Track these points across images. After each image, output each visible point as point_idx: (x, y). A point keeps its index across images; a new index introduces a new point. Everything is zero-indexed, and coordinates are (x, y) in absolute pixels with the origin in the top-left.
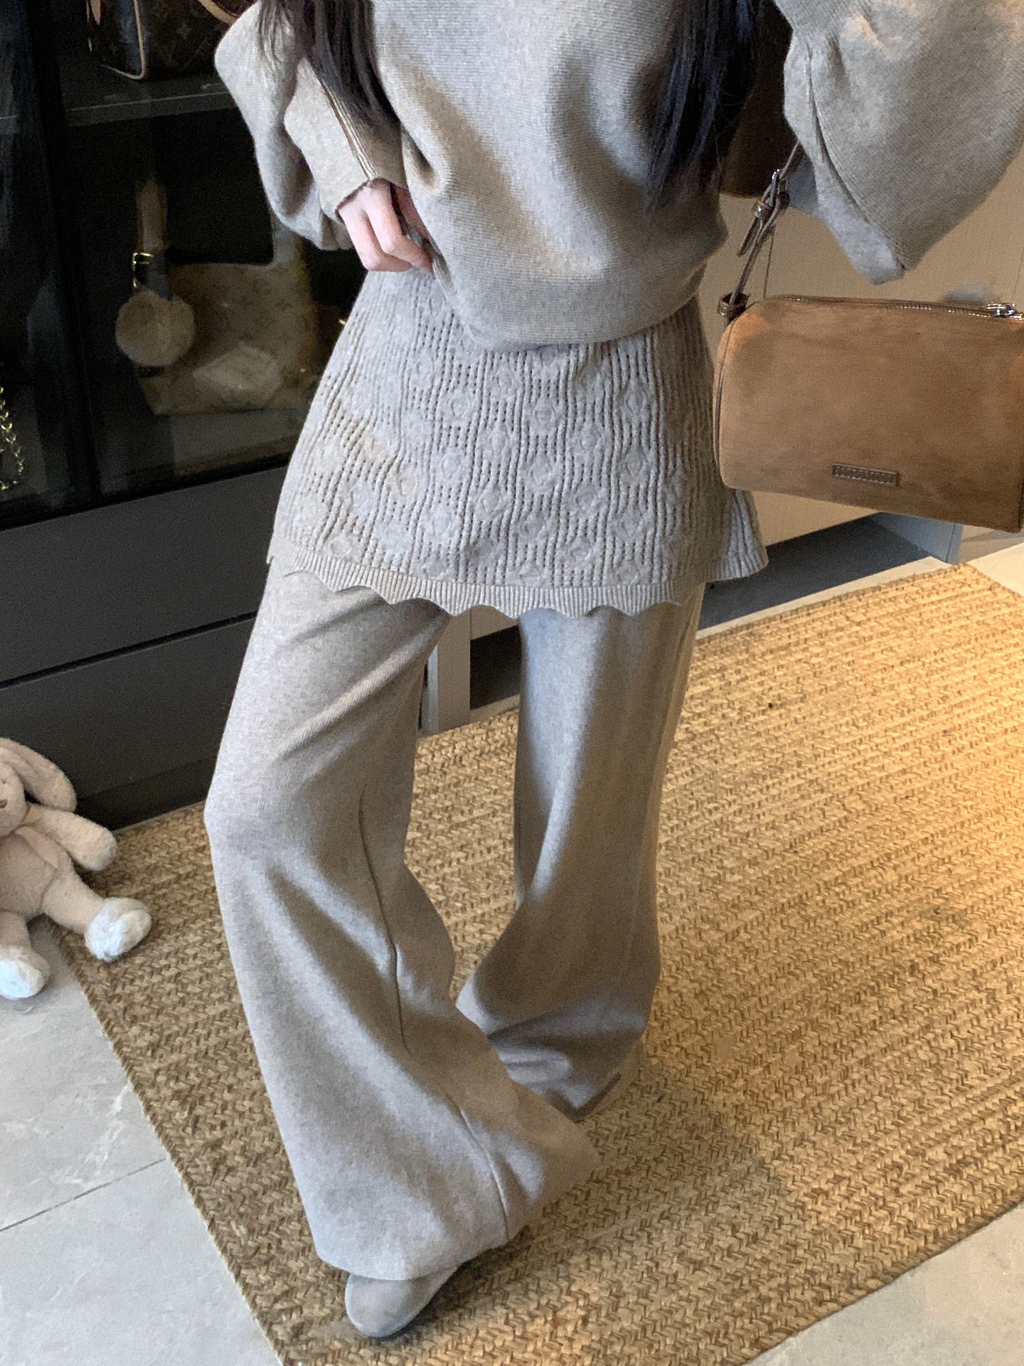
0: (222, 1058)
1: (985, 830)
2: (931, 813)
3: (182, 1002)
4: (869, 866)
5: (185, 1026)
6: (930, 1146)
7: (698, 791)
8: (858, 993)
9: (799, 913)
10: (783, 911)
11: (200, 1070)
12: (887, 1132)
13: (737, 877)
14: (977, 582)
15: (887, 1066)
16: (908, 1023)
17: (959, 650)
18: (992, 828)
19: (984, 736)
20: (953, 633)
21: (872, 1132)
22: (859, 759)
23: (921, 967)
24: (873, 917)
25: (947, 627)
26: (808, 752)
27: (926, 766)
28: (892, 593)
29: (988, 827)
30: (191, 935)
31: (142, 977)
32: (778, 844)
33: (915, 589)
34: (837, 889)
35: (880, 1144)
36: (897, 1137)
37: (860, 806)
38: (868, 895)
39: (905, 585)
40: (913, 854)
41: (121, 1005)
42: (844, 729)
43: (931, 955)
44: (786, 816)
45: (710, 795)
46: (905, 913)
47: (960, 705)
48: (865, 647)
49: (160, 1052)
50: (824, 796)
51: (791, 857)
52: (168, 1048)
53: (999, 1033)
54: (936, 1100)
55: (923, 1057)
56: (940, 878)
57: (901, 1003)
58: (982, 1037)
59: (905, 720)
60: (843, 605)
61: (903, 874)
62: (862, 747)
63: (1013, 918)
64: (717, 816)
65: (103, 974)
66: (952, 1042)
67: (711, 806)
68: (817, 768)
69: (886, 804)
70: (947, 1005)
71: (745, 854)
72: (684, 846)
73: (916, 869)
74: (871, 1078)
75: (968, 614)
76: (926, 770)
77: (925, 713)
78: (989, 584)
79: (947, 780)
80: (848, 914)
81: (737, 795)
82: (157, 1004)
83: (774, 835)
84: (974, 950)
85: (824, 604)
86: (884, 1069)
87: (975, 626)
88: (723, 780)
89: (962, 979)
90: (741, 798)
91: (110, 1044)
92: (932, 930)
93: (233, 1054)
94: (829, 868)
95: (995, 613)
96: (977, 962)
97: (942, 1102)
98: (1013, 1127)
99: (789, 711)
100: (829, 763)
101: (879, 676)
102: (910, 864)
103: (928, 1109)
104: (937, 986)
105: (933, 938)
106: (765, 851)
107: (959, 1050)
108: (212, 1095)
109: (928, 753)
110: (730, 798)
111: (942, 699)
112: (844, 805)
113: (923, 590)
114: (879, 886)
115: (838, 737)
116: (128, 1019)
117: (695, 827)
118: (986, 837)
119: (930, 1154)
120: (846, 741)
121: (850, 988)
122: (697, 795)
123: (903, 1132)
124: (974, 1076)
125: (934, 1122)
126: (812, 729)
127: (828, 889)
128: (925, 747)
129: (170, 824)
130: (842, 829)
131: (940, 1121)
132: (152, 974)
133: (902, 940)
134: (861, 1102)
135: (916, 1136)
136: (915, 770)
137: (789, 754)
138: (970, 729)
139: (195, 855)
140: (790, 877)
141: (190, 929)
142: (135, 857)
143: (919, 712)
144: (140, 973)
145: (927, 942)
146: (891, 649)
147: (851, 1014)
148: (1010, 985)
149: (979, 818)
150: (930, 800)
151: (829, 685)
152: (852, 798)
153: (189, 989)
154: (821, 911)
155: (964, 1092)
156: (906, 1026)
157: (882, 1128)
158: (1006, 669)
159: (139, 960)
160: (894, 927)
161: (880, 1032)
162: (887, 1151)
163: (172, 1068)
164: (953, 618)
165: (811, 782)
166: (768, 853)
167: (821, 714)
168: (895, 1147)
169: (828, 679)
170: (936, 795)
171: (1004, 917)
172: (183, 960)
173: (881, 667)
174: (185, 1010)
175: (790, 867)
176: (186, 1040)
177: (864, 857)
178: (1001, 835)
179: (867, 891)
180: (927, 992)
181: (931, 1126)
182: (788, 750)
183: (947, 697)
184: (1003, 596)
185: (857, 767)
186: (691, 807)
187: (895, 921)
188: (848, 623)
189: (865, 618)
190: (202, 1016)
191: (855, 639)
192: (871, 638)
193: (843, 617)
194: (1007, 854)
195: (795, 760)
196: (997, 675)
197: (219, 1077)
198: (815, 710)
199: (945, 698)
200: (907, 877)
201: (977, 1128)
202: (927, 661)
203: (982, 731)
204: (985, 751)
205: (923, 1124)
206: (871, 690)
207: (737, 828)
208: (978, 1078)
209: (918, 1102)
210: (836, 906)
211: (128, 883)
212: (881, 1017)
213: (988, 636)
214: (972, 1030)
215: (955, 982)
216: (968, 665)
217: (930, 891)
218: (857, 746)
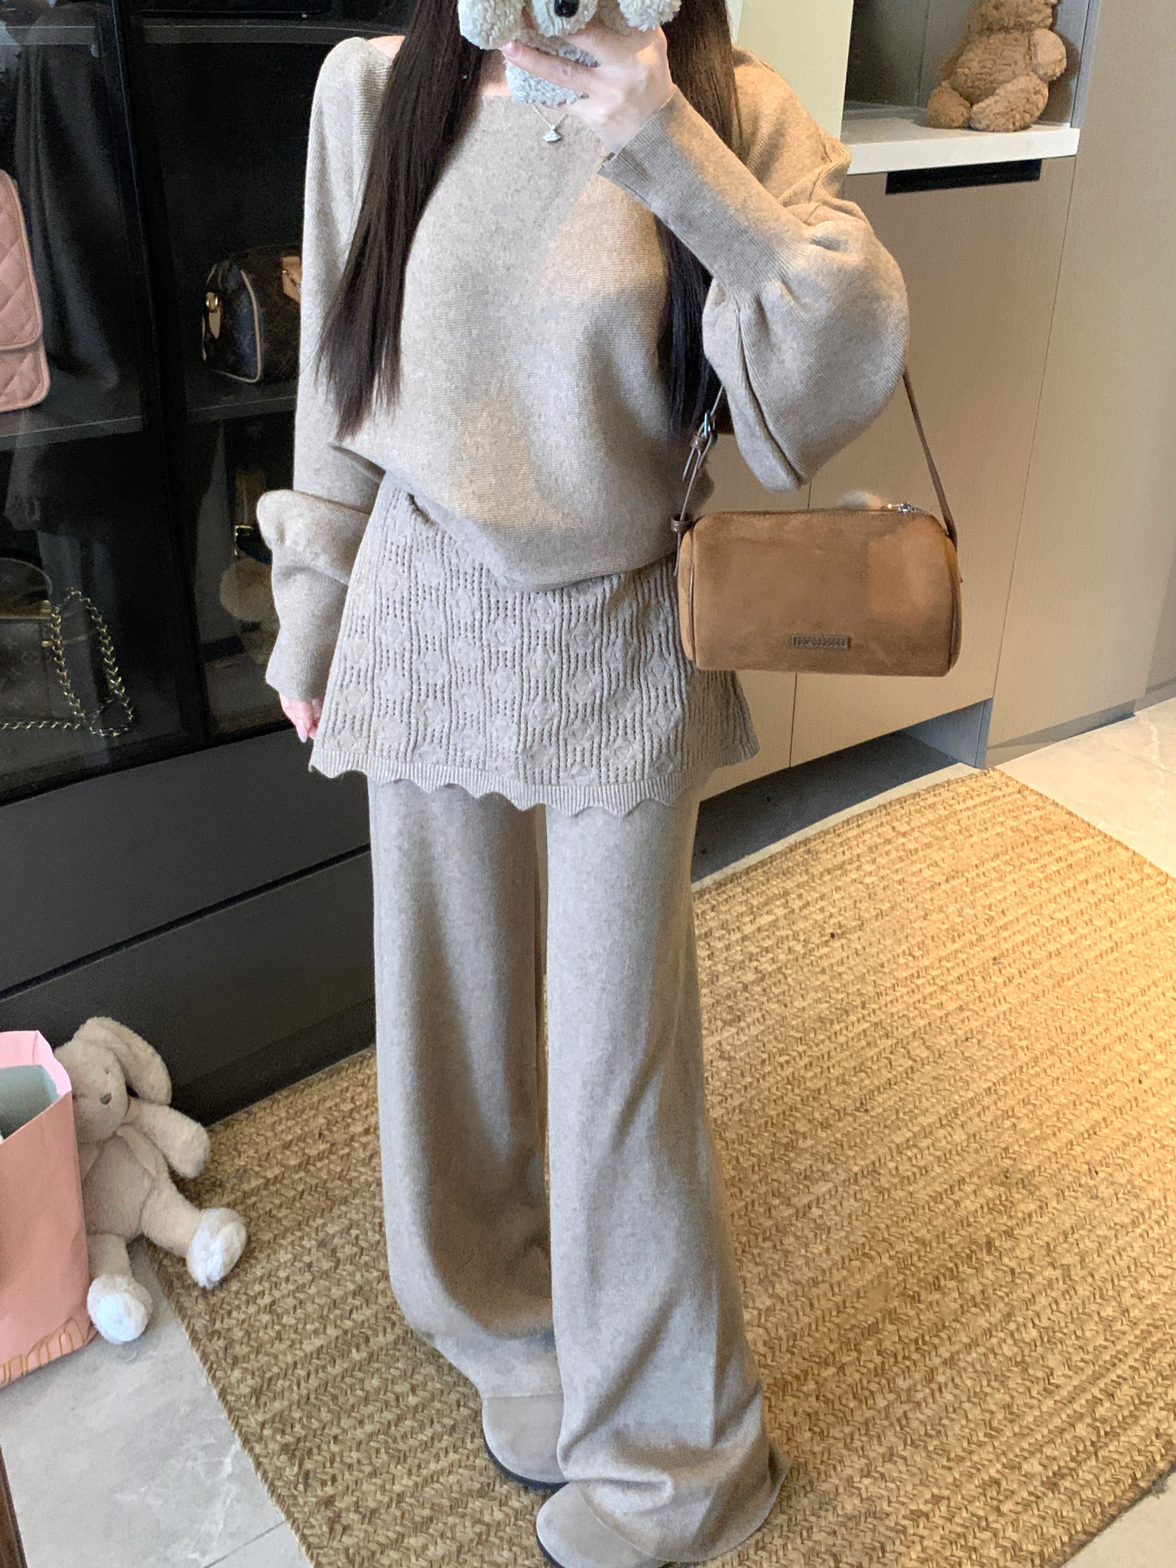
0: (325, 1404)
1: (1043, 1075)
2: (991, 1058)
3: (279, 1337)
4: (938, 1125)
5: (284, 1366)
6: (1025, 1458)
7: (769, 1042)
8: (937, 1278)
9: (872, 1184)
10: (856, 1182)
11: (305, 1420)
12: (980, 1445)
13: (810, 1142)
14: (1007, 786)
15: (973, 1365)
16: (989, 1310)
17: (998, 862)
18: (1049, 1072)
19: (1030, 962)
20: (991, 842)
21: (965, 1445)
22: (918, 996)
23: (997, 1243)
24: (946, 1186)
25: (984, 836)
26: (870, 990)
27: (981, 1001)
28: (931, 800)
29: (1045, 1072)
30: (282, 1252)
31: (238, 1307)
32: (850, 1101)
33: (951, 794)
34: (909, 1153)
35: (976, 1458)
36: (991, 1449)
37: (925, 1054)
38: (939, 1158)
39: (942, 790)
40: (978, 1108)
41: (221, 1343)
42: (902, 960)
43: (1005, 1228)
44: (855, 1068)
45: (781, 1046)
46: (975, 1179)
47: (1004, 927)
48: (913, 863)
49: (263, 1399)
50: (889, 1042)
51: (863, 1117)
52: (271, 1395)
53: (1079, 1318)
54: (1025, 1404)
55: (1009, 1353)
56: (1006, 1136)
57: (980, 1287)
58: (1063, 1324)
59: (957, 946)
60: (888, 814)
61: (971, 1132)
62: (920, 982)
63: (1079, 1179)
64: (789, 1071)
65: (201, 1306)
66: (1034, 1333)
67: (782, 1059)
68: (880, 1009)
69: (948, 1049)
70: (1026, 1288)
71: (817, 1115)
72: (756, 1107)
73: (981, 1124)
74: (957, 1380)
75: (1002, 819)
76: (982, 1005)
77: (974, 938)
78: (1018, 786)
79: (1002, 1017)
80: (922, 1183)
81: (806, 1044)
82: (256, 1340)
83: (844, 1092)
84: (1045, 1219)
85: (871, 813)
86: (970, 1370)
87: (1010, 833)
88: (793, 1028)
89: (1037, 1256)
90: (811, 1048)
91: (215, 1393)
92: (1004, 1198)
93: (335, 1398)
94: (900, 1129)
95: (1026, 818)
96: (1049, 1233)
97: (1031, 1407)
98: (1102, 1433)
99: (849, 940)
100: (891, 1002)
101: (927, 896)
102: (976, 1120)
103: (1018, 1416)
104: (1013, 1264)
105: (1005, 1206)
106: (838, 1111)
107: (1042, 1342)
108: (319, 1447)
109: (981, 986)
110: (801, 1049)
111: (988, 920)
112: (909, 1053)
113: (958, 795)
114: (949, 1147)
115: (897, 970)
116: (229, 1361)
117: (767, 1085)
118: (1044, 1082)
119: (1026, 1467)
120: (905, 974)
121: (928, 1271)
122: (769, 1047)
123: (996, 1444)
124: (1060, 1373)
125: (1026, 1431)
126: (872, 962)
127: (900, 1153)
128: (978, 979)
129: (258, 1116)
130: (909, 1082)
131: (1032, 1430)
132: (248, 1302)
133: (976, 1211)
134: (951, 1410)
135: (1010, 1448)
136: (971, 1007)
137: (853, 993)
138: (1017, 955)
139: (282, 1153)
140: (862, 1140)
141: (281, 1246)
142: (225, 1158)
143: (969, 937)
144: (237, 1302)
145: (1000, 1212)
146: (936, 864)
147: (931, 1304)
148: (1082, 1260)
149: (1036, 1060)
150: (988, 1041)
151: (883, 908)
152: (916, 1043)
153: (285, 1320)
154: (896, 1180)
155: (1050, 1393)
156: (987, 1314)
157: (975, 1439)
158: (1044, 882)
159: (234, 1286)
160: (967, 1197)
161: (962, 1324)
162: (983, 1466)
163: (277, 1419)
164: (989, 824)
165: (876, 1024)
166: (840, 1113)
167: (880, 943)
168: (990, 1461)
169: (882, 901)
170: (993, 1034)
171: (1069, 1178)
172: (276, 1284)
173: (928, 885)
174: (282, 1347)
175: (862, 1129)
176: (287, 1383)
177: (932, 1114)
178: (1058, 1079)
179: (938, 1153)
180: (1005, 1272)
181: (1023, 1436)
182: (851, 989)
183: (993, 918)
184: (1032, 799)
185: (917, 1005)
186: (763, 1062)
187: (968, 1189)
188: (894, 834)
189: (908, 828)
190: (300, 1354)
191: (902, 853)
192: (916, 851)
193: (889, 827)
194: (1065, 1101)
195: (858, 1002)
196: (1036, 890)
197: (324, 1428)
198: (873, 939)
199: (991, 920)
200: (974, 1135)
201: (1068, 1436)
202: (969, 876)
203: (1028, 956)
204: (1033, 980)
205: (1015, 1434)
206: (922, 913)
207: (809, 1084)
208: (1064, 1375)
209: (1007, 1407)
210: (909, 1174)
211: (219, 1190)
212: (962, 1306)
213: (1023, 844)
214: (1053, 1317)
215: (1031, 1259)
216: (1008, 879)
217: (999, 1150)
218: (915, 980)
